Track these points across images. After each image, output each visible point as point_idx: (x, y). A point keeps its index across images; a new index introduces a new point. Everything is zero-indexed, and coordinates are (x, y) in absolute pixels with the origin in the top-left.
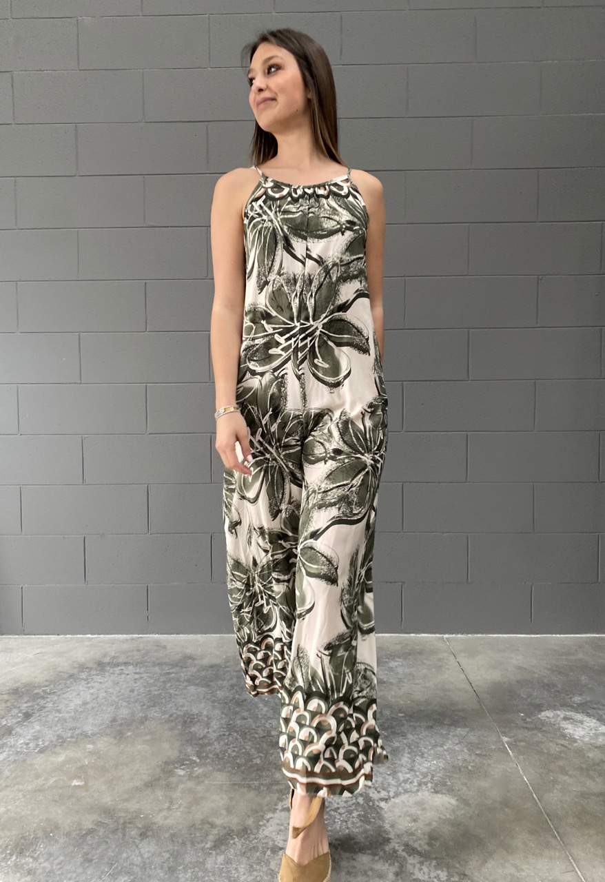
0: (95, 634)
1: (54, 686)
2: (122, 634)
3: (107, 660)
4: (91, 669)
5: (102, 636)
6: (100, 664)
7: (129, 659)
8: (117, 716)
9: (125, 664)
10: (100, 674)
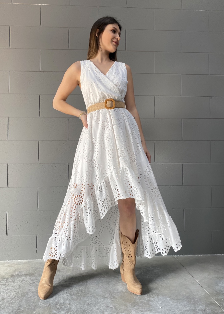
0: (11, 260)
2: (24, 260)
3: (16, 273)
4: (8, 279)
5: (14, 261)
6: (12, 276)
7: (28, 272)
8: (21, 306)
9: (26, 275)
10: (13, 281)
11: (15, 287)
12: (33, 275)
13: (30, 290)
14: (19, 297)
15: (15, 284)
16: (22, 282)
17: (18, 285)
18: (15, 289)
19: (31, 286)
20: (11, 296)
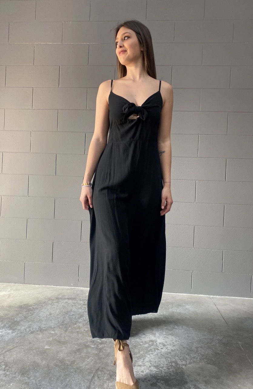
0: (55, 286)
1: (37, 306)
2: (67, 286)
3: (60, 296)
4: (53, 300)
5: (58, 287)
6: (57, 298)
7: (70, 297)
8: (64, 320)
9: (68, 299)
10: (57, 302)
11: (60, 307)
12: (75, 299)
13: (72, 310)
14: (64, 314)
15: (60, 305)
16: (65, 304)
17: (62, 305)
18: (60, 308)
19: (73, 307)
20: (57, 313)
